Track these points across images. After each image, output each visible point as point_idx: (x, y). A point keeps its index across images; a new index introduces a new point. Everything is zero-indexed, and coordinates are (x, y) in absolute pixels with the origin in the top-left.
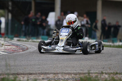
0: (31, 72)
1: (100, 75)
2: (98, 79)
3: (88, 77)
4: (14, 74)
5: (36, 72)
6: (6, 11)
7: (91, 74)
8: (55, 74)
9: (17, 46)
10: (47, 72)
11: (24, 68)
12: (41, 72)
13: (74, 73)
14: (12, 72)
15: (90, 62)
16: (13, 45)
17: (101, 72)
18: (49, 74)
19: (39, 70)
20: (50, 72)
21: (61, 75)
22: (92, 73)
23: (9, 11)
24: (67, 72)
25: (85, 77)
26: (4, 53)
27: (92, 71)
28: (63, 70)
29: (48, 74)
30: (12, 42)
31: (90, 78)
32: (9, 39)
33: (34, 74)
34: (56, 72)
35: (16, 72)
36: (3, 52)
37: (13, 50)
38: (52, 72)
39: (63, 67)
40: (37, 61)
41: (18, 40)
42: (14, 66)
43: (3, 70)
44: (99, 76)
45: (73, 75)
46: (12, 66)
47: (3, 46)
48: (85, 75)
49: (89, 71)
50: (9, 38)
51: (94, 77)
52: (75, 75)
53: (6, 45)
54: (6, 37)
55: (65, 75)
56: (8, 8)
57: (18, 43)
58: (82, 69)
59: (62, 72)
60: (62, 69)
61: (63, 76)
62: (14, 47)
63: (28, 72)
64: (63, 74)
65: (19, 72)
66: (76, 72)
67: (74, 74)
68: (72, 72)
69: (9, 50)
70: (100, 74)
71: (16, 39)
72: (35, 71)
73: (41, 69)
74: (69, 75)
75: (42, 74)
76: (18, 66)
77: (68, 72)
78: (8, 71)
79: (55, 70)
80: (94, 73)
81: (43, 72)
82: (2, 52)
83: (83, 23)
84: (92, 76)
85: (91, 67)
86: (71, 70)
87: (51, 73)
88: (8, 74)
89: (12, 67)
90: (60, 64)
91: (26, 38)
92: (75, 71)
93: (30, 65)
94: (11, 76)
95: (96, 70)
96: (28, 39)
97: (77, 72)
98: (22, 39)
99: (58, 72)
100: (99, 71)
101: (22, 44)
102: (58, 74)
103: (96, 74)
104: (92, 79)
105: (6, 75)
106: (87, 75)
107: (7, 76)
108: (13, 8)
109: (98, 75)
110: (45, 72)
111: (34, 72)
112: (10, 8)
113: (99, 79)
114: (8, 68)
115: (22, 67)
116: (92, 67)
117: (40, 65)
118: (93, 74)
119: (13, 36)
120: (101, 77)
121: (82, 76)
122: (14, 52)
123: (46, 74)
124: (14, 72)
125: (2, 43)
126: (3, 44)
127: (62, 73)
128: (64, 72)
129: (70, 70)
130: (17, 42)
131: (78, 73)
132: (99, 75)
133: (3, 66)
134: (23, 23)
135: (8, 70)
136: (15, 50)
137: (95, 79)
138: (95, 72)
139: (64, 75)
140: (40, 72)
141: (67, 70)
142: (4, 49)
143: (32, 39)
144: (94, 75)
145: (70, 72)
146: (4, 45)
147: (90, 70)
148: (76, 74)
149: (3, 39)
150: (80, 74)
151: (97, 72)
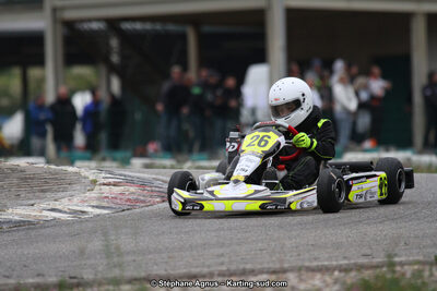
0: (194, 271)
1: (431, 270)
2: (424, 283)
3: (389, 276)
4: (136, 279)
5: (212, 269)
6: (103, 70)
7: (398, 268)
8: (274, 272)
9: (143, 184)
10: (249, 266)
11: (170, 257)
12: (228, 270)
13: (341, 265)
14: (130, 273)
15: (394, 225)
16: (130, 182)
17: (433, 258)
18: (256, 275)
19: (222, 264)
20: (259, 267)
21: (296, 274)
22: (402, 264)
23: (112, 69)
24: (315, 264)
25: (377, 277)
26: (98, 211)
27: (400, 256)
28: (303, 260)
29: (253, 272)
30: (127, 173)
31: (396, 282)
32: (114, 164)
33: (204, 276)
34: (277, 266)
35: (143, 274)
36: (97, 207)
37: (129, 200)
38: (266, 266)
39: (301, 248)
40: (213, 234)
41: (147, 166)
42: (134, 252)
43: (100, 269)
44: (427, 274)
45: (336, 273)
46: (128, 253)
47: (97, 187)
48: (378, 270)
49: (390, 256)
50: (114, 160)
51: (408, 275)
52: (342, 274)
53: (104, 184)
54: (104, 159)
55: (310, 274)
56: (106, 60)
57: (147, 175)
58: (369, 252)
59: (300, 264)
60: (299, 255)
61: (303, 277)
62: (132, 189)
63: (184, 271)
64: (303, 272)
65: (155, 273)
66: (346, 262)
67: (340, 271)
68: (335, 263)
69: (115, 201)
70: (431, 264)
71: (137, 162)
72: (209, 266)
73: (226, 260)
74: (323, 274)
75: (231, 275)
76: (150, 253)
77: (320, 264)
78: (116, 272)
79: (274, 258)
80: (410, 263)
81: (233, 267)
82: (93, 207)
83: (364, 96)
84: (404, 274)
85: (397, 245)
86: (330, 259)
87: (261, 272)
88: (117, 282)
89: (130, 258)
90: (290, 238)
91: (173, 157)
92: (345, 258)
93: (191, 246)
94: (126, 287)
95: (415, 251)
96: (178, 162)
97: (352, 261)
98: (158, 162)
99: (286, 265)
100: (424, 256)
101: (161, 177)
102: (284, 271)
103: (416, 267)
104: (403, 283)
105: (109, 284)
106: (385, 269)
107: (111, 288)
108: (123, 57)
109: (421, 267)
110: (241, 267)
111: (205, 270)
112: (115, 59)
113: (426, 281)
114: (115, 260)
115: (164, 255)
116: (403, 243)
117: (222, 245)
118: (406, 267)
119: (128, 154)
120: (431, 275)
121: (367, 274)
122: (133, 207)
123: (244, 272)
124: (135, 274)
125: (91, 178)
126: (94, 182)
127: (299, 269)
128: (307, 264)
129: (327, 256)
130: (143, 172)
131: (355, 264)
132: (427, 268)
133: (98, 257)
134: (160, 107)
135: (115, 266)
136: (137, 201)
137: (413, 282)
138: (411, 258)
139: (305, 275)
140: (224, 268)
141: (315, 259)
142: (98, 199)
143: (194, 161)
144: (409, 270)
145: (326, 263)
146: (100, 185)
147: (396, 255)
148: (345, 270)
149: (93, 164)
150: (360, 268)
151: (421, 258)
